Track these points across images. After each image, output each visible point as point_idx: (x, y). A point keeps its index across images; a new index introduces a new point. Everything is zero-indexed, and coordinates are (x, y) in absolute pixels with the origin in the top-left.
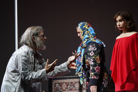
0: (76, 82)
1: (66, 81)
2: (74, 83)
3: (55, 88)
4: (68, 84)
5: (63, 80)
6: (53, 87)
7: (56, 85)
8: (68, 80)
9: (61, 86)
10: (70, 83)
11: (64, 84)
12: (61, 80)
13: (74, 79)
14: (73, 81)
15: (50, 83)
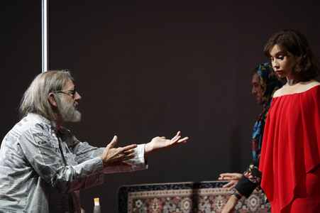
0: (183, 198)
1: (159, 195)
2: (178, 198)
3: (135, 209)
4: (164, 200)
5: (152, 192)
6: (129, 208)
7: (137, 202)
8: (165, 191)
9: (147, 205)
10: (168, 199)
11: (156, 200)
12: (149, 192)
13: (178, 189)
14: (176, 194)
15: (122, 197)
